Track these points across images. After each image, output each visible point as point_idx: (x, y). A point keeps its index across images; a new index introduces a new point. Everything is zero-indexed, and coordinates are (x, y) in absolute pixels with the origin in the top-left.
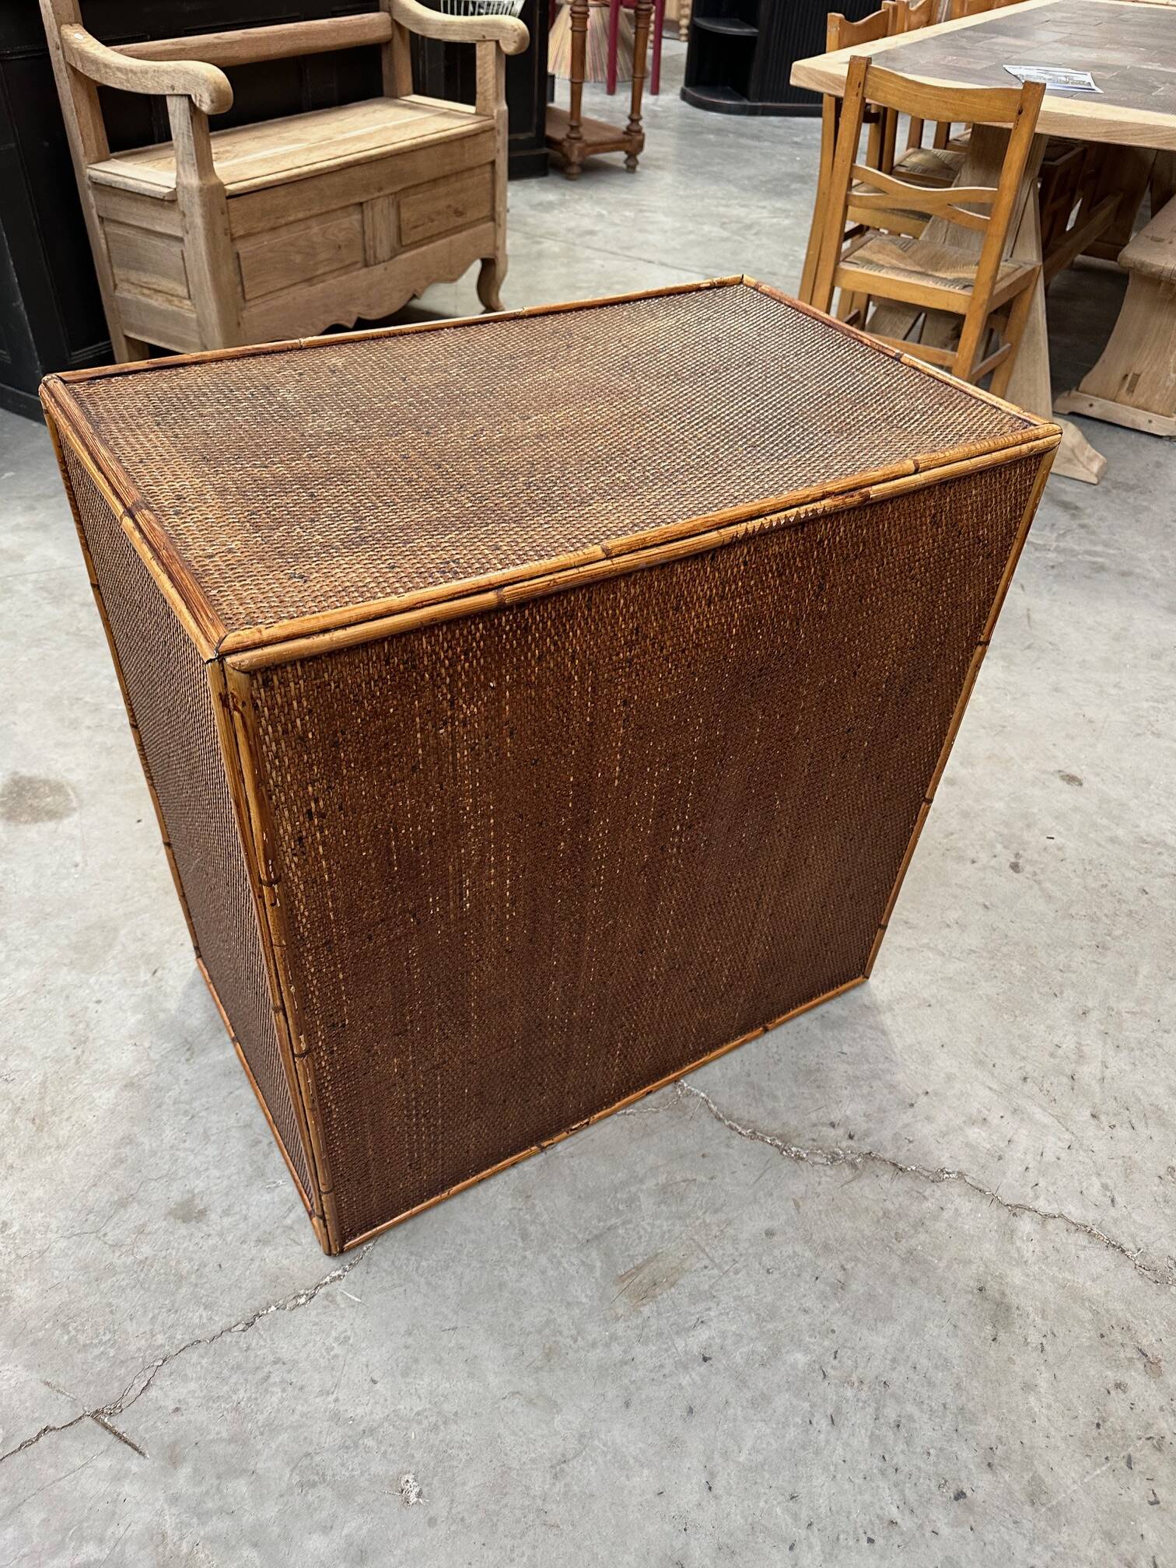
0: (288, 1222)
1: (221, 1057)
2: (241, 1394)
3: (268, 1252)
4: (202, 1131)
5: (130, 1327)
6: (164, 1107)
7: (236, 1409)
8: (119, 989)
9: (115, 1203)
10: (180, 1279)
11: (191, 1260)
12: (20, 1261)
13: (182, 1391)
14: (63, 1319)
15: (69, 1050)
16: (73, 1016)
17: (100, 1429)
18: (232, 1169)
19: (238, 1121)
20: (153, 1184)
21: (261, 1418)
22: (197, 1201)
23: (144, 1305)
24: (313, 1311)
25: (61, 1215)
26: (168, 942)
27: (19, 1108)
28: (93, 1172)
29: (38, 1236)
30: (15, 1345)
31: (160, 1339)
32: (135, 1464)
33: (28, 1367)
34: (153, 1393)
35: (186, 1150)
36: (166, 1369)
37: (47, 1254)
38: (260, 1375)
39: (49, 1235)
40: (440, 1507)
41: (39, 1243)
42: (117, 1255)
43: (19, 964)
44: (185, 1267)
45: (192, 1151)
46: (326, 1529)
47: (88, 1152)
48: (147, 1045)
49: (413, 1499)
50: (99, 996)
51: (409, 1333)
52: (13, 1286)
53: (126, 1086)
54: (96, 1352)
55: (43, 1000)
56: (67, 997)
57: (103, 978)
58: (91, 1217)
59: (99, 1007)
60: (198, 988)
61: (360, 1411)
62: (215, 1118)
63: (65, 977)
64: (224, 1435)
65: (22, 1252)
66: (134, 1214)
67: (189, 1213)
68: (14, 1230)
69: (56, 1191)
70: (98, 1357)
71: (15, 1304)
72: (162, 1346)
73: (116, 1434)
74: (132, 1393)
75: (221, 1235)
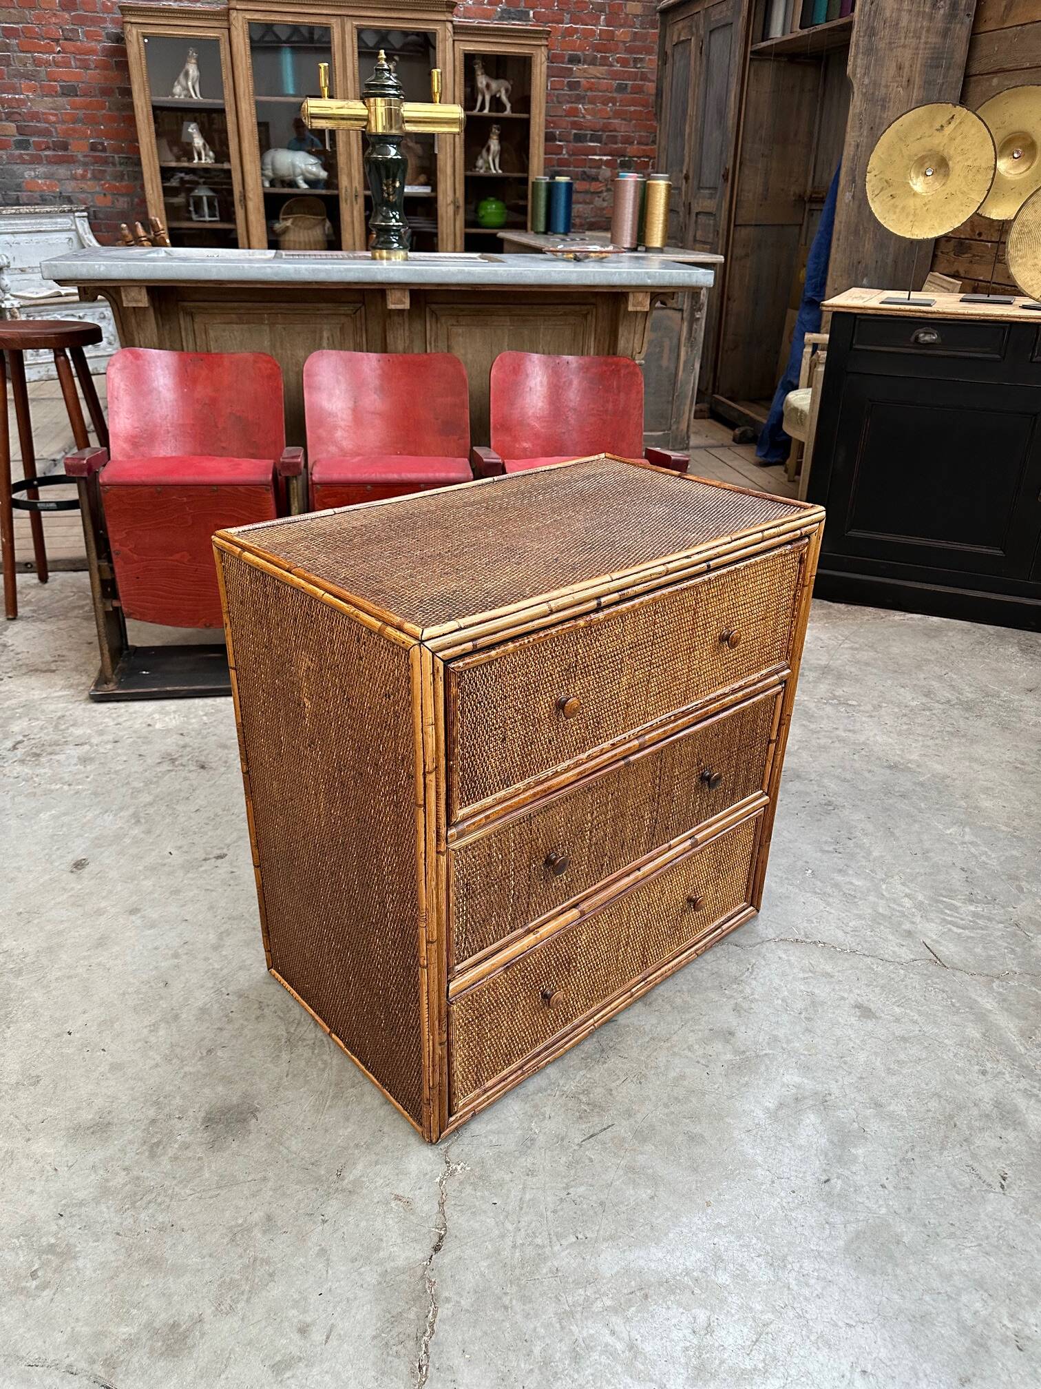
0: (811, 974)
2: (868, 933)
3: (829, 969)
4: (840, 1047)
5: (917, 986)
6: (859, 1076)
7: (873, 930)
8: (862, 1187)
9: (909, 1042)
10: (882, 987)
11: (873, 991)
13: (897, 949)
14: (953, 1009)
15: (918, 1162)
16: (908, 1188)
17: (941, 960)
20: (882, 1038)
21: (863, 922)
22: (858, 1014)
23: (906, 988)
24: (818, 938)
27: (965, 1141)
28: (919, 1068)
30: (983, 1014)
31: (902, 972)
32: (928, 942)
34: (913, 957)
35: (854, 1043)
36: (903, 960)
38: (856, 933)
43: (947, 1277)
44: (877, 990)
45: (850, 1040)
46: (852, 883)
48: (856, 1125)
49: (810, 871)
50: (881, 1192)
53: (881, 1106)
54: (938, 986)
55: (932, 1221)
56: (909, 1210)
58: (926, 1044)
59: (885, 1182)
63: (907, 1231)
64: (882, 927)
65: (973, 1053)
66: (898, 1030)
67: (865, 1012)
70: (936, 983)
71: (981, 1031)
72: (901, 969)
73: (935, 955)
74: (922, 962)
75: (851, 991)
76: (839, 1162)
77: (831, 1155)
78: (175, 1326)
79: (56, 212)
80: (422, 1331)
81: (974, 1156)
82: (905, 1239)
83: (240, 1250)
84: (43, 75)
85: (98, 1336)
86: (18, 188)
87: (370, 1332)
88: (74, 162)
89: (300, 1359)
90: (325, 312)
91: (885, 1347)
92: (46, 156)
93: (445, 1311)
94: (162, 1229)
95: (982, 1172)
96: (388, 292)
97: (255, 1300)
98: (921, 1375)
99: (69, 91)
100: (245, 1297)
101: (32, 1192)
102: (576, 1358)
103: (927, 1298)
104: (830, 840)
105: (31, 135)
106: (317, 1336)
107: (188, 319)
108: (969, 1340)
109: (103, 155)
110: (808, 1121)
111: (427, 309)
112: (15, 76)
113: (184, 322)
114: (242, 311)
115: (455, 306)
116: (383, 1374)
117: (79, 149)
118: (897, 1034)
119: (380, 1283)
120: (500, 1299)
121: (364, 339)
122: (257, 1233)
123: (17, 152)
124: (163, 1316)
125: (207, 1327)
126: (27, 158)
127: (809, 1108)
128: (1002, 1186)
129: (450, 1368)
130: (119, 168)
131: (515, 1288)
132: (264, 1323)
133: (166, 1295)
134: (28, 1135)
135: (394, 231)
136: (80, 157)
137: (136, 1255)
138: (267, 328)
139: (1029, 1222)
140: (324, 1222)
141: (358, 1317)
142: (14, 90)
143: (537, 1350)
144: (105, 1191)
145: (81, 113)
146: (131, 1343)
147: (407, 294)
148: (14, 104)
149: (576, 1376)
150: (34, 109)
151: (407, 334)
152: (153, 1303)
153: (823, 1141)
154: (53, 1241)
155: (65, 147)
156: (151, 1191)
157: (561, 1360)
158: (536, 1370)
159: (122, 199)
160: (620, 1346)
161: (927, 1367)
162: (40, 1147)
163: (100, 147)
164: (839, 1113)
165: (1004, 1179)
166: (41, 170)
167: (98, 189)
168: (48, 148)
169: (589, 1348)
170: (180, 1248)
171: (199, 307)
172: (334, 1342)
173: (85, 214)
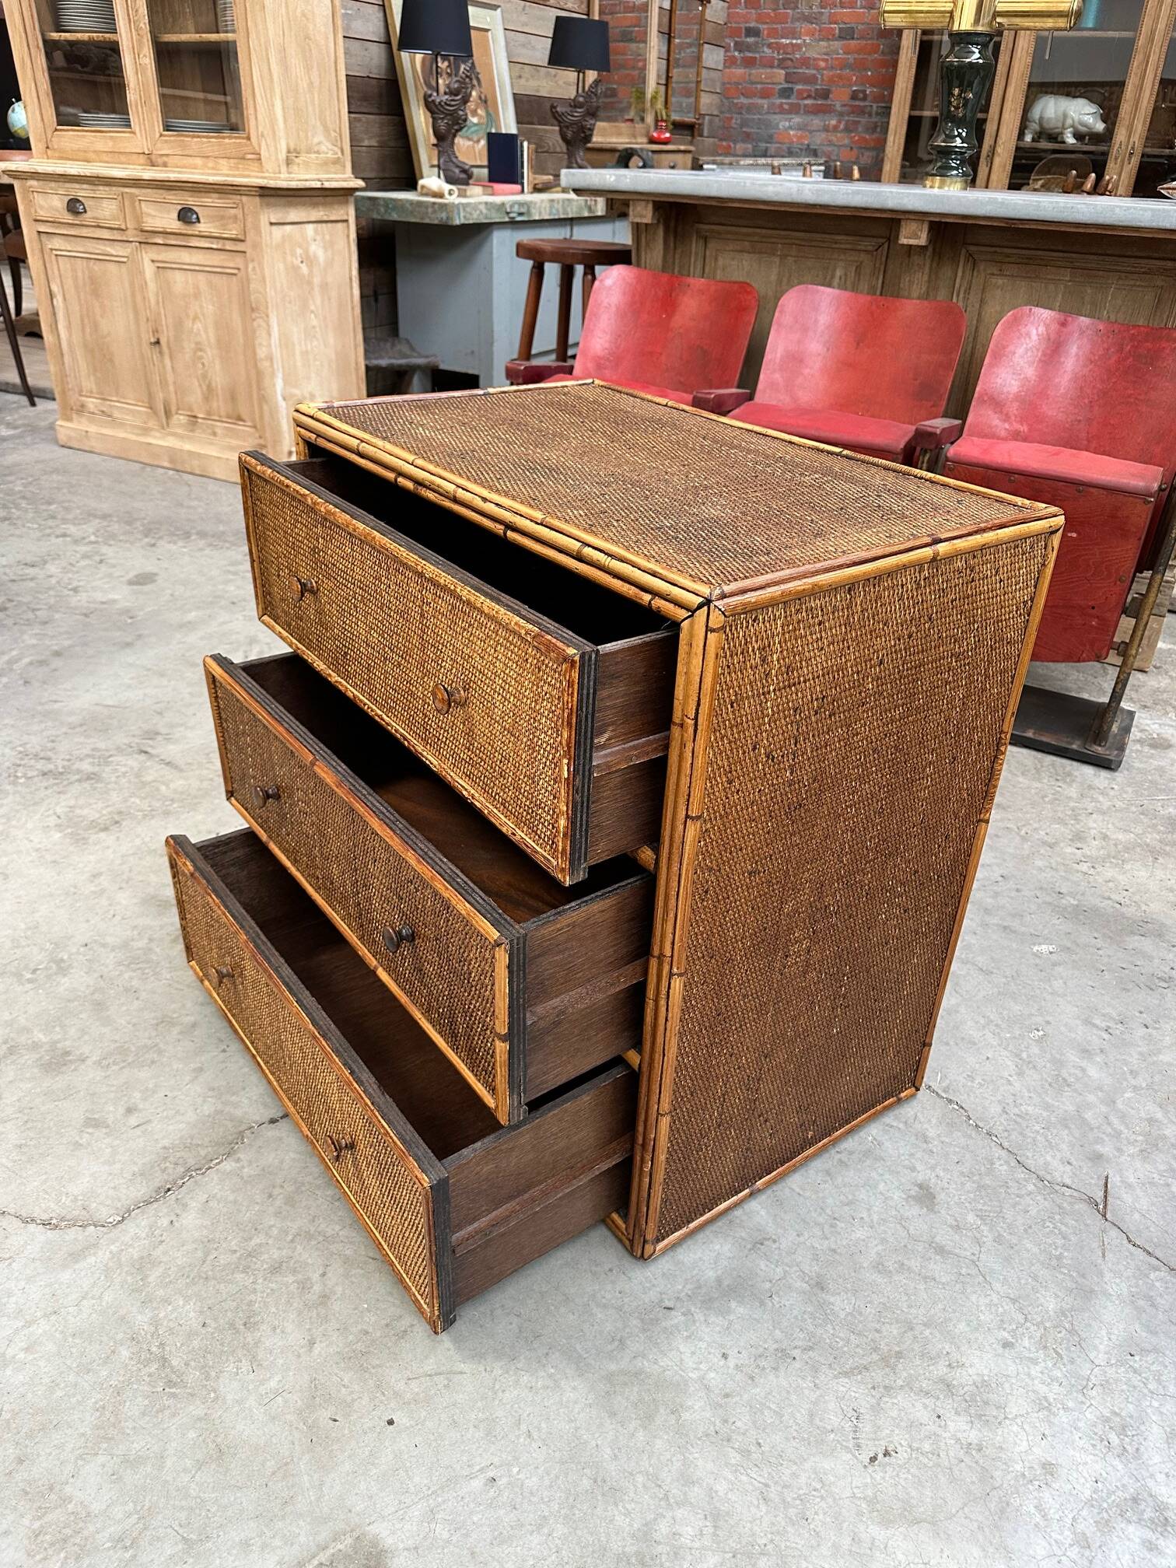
1: (763, 1213)
2: (1037, 1128)
3: (932, 1133)
4: (846, 1208)
5: (1033, 1212)
6: (833, 1246)
7: (1048, 1129)
8: (701, 1340)
9: (943, 1257)
10: (981, 1187)
11: (963, 1184)
12: (1029, 1317)
13: (1055, 1163)
14: (1054, 1262)
15: (797, 1365)
16: (752, 1378)
17: (1109, 1207)
18: (874, 1174)
19: (825, 1182)
20: (912, 1231)
21: (1045, 1114)
22: (913, 1193)
23: (1014, 1206)
24: (960, 1098)
25: (974, 1298)
26: (619, 1309)
27: (885, 1387)
28: (922, 1287)
29: (1001, 1310)
30: (1092, 1291)
31: (1031, 1187)
32: (1115, 1180)
33: (1101, 1274)
34: (1068, 1182)
35: (870, 1216)
36: (1049, 1177)
37: (1012, 1296)
38: (1019, 1120)
39: (996, 1301)
40: (1039, 1019)
41: (1006, 1307)
42: (985, 1239)
43: (688, 1481)
44: (969, 1186)
45: (869, 1210)
46: (1083, 1070)
47: (905, 1298)
48: (768, 1285)
49: (1041, 1033)
51: (947, 1044)
52: (1051, 1313)
53: (822, 1289)
54: (1063, 1228)
55: (739, 1424)
56: (727, 1396)
57: (690, 1363)
58: (964, 1271)
59: (732, 1353)
60: (681, 1257)
61: (1009, 1063)
62: (830, 1201)
63: (697, 1411)
64: (1066, 1132)
65: (1021, 1318)
66: (944, 1237)
67: (924, 1196)
68: (1006, 1334)
69: (954, 1311)
70: (1066, 1225)
71: (1064, 1305)
72: (1034, 1185)
73: (1106, 1197)
74: (1075, 1194)
75: (933, 1168)
76: (703, 1302)
77: (704, 1290)
78: (68, 1053)
79: (793, 165)
80: (197, 1167)
81: (877, 1409)
82: (686, 1416)
83: (154, 1034)
84: (825, 18)
85: (27, 1030)
86: (770, 139)
87: (166, 1142)
88: (830, 112)
89: (108, 1127)
90: (843, 246)
91: (542, 1478)
92: (805, 106)
93: (228, 1166)
94: (127, 990)
95: (866, 1428)
96: (903, 223)
97: (126, 1071)
98: (546, 1530)
99: (847, 34)
100: (122, 1065)
101: (88, 921)
102: (276, 1269)
103: (640, 1479)
104: (1114, 1015)
105: (796, 83)
106: (133, 1120)
107: (701, 243)
108: (635, 1548)
109: (862, 104)
110: (717, 1247)
111: (964, 251)
112: (798, 20)
113: (695, 246)
114: (756, 239)
115: (998, 250)
116: (141, 1175)
117: (840, 98)
118: (938, 1239)
119: (209, 1116)
120: (274, 1187)
121: (880, 281)
122: (175, 1031)
123: (778, 101)
124: (68, 1043)
125: (83, 1067)
126: (786, 107)
127: (734, 1237)
128: (873, 1459)
129: (185, 1205)
130: (874, 119)
131: (293, 1188)
132: (113, 1089)
133: (83, 1032)
134: (124, 885)
135: (956, 153)
136: (838, 108)
137: (96, 996)
138: (777, 260)
139: (860, 1514)
140: (224, 1051)
141: (171, 1127)
142: (793, 34)
143: (256, 1241)
144: (125, 945)
145: (851, 58)
146: (36, 1046)
147: (926, 227)
148: (789, 50)
149: (260, 1281)
150: (807, 55)
151: (926, 278)
152: (72, 1032)
153: (711, 1274)
154: (65, 957)
155: (825, 94)
156: (148, 962)
157: (263, 1261)
158: (238, 1254)
159: (867, 154)
160: (317, 1288)
161: (560, 1530)
162: (124, 898)
163: (861, 95)
164: (762, 1264)
165: (886, 1454)
166: (797, 119)
167: (846, 141)
168: (809, 97)
169: (294, 1271)
170: (124, 1008)
171: (713, 231)
172: (138, 1131)
173: (822, 168)
